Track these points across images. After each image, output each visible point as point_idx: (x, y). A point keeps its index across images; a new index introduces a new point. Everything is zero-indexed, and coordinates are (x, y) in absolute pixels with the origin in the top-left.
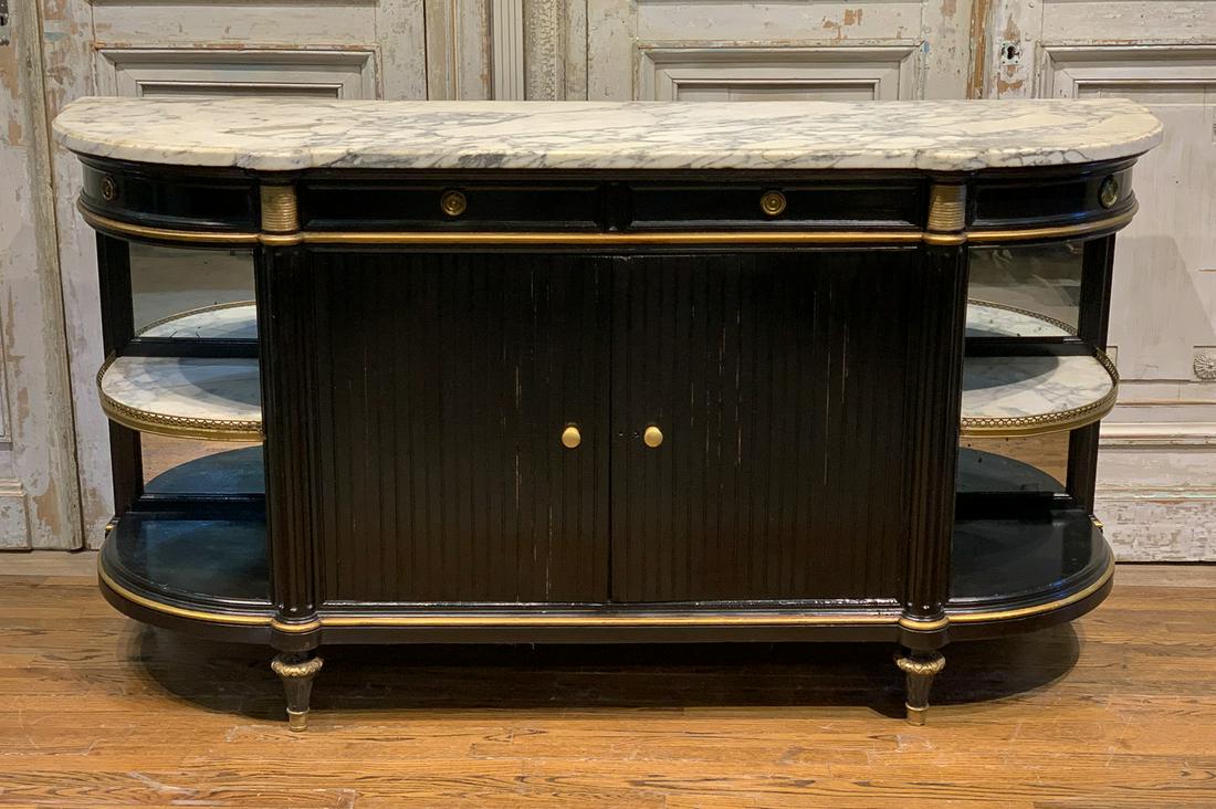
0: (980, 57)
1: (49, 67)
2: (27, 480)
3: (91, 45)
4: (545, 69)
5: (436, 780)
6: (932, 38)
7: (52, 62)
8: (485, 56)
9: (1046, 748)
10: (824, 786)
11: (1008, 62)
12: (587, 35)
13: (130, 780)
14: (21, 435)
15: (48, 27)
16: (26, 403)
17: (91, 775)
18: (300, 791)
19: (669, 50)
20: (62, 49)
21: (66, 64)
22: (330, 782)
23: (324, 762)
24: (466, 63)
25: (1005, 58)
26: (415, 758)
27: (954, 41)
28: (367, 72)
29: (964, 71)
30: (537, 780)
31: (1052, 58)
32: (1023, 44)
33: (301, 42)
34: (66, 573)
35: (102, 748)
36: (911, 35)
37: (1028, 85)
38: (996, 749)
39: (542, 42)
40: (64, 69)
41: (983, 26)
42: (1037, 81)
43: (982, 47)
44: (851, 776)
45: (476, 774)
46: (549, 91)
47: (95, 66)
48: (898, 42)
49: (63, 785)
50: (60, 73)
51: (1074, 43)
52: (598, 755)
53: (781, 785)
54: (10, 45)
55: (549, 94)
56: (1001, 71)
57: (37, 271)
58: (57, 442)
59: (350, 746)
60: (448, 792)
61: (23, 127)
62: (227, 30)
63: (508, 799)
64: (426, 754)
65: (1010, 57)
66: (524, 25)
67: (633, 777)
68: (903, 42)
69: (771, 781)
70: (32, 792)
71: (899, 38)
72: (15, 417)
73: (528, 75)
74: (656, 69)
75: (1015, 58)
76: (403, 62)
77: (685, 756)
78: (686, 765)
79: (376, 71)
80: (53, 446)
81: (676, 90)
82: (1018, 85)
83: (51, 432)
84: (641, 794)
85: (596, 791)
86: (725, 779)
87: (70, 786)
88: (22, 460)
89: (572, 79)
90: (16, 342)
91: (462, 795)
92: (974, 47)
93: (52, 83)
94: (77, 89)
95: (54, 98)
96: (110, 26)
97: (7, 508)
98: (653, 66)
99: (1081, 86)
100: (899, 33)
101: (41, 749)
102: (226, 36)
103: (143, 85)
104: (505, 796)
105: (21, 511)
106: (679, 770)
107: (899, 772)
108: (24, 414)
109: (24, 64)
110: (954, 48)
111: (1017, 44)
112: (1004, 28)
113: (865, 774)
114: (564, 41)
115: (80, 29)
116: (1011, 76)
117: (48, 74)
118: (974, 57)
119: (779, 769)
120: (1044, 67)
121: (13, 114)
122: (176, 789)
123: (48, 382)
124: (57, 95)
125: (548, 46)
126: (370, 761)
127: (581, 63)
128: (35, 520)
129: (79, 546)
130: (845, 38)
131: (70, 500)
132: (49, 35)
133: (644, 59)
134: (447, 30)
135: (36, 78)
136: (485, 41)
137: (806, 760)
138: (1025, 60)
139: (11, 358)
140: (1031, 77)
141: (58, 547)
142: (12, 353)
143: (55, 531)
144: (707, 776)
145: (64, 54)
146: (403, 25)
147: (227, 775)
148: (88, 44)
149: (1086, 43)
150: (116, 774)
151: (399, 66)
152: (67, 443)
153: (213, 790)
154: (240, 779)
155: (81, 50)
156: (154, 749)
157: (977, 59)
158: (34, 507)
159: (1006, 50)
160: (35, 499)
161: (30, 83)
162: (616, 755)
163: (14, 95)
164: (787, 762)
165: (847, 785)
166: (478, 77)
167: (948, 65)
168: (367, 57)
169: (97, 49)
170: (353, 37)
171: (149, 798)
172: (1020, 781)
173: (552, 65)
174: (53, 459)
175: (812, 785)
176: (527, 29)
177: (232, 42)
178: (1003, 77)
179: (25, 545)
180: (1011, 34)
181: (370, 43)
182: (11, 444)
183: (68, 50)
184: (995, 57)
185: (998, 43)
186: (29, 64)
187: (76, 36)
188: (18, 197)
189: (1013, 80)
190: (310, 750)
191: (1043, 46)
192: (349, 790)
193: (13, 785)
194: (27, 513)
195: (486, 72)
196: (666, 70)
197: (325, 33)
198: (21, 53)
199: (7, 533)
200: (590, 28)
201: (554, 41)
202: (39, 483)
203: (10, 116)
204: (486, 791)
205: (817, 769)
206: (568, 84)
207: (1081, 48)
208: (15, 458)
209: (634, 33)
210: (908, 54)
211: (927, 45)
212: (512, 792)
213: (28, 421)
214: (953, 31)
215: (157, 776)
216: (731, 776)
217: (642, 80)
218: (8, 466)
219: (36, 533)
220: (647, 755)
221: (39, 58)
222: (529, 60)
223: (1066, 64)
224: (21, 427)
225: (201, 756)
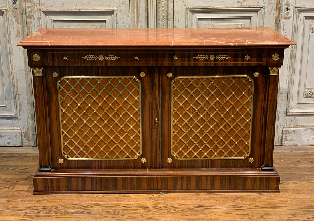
0: (279, 10)
1: (27, 15)
2: (21, 127)
3: (39, 9)
4: (162, 14)
5: (142, 207)
6: (266, 5)
7: (28, 14)
8: (146, 11)
9: (303, 196)
10: (247, 207)
11: (287, 12)
12: (174, 5)
13: (59, 209)
14: (20, 115)
15: (27, 4)
16: (21, 107)
17: (48, 207)
18: (106, 210)
19: (196, 9)
20: (31, 11)
21: (32, 14)
22: (114, 208)
23: (111, 202)
24: (141, 13)
25: (286, 10)
26: (135, 201)
27: (272, 6)
28: (114, 16)
29: (275, 14)
30: (169, 207)
31: (298, 11)
32: (291, 7)
33: (96, 8)
34: (33, 152)
35: (50, 200)
36: (261, 5)
37: (292, 18)
38: (290, 196)
39: (162, 7)
40: (32, 16)
41: (280, 2)
42: (294, 17)
43: (280, 8)
44: (253, 204)
45: (152, 205)
46: (163, 20)
47: (40, 15)
48: (257, 6)
49: (41, 210)
50: (31, 17)
51: (304, 7)
52: (184, 200)
53: (235, 207)
54: (17, 9)
55: (163, 22)
56: (285, 14)
57: (25, 71)
58: (30, 117)
59: (117, 198)
60: (146, 210)
61: (21, 32)
62: (76, 5)
63: (162, 212)
64: (138, 200)
65: (287, 10)
66: (157, 3)
67: (195, 206)
68: (259, 6)
69: (232, 206)
70: (33, 212)
71: (258, 5)
72: (18, 110)
73: (158, 16)
74: (192, 14)
75: (289, 11)
76: (124, 13)
77: (207, 200)
78: (208, 202)
79: (116, 16)
80: (29, 118)
81: (197, 20)
82: (289, 18)
83: (28, 114)
84: (198, 210)
85: (185, 209)
86: (219, 206)
87: (43, 210)
88: (20, 122)
89: (169, 17)
90: (18, 90)
91: (150, 211)
92: (278, 8)
93: (28, 20)
94: (35, 21)
95: (29, 23)
96: (44, 4)
97: (16, 135)
98: (191, 14)
99: (306, 18)
100: (258, 4)
101: (34, 200)
102: (76, 6)
103: (53, 20)
104: (161, 211)
105: (20, 136)
106: (206, 203)
107: (266, 203)
108: (21, 109)
109: (21, 15)
110: (272, 8)
111: (289, 7)
112: (285, 2)
113: (257, 204)
114: (167, 7)
115: (36, 5)
116: (287, 15)
117: (27, 17)
118: (278, 10)
119: (234, 203)
120: (296, 13)
121: (18, 28)
122: (72, 211)
123: (27, 101)
124: (30, 23)
125: (163, 8)
126: (123, 202)
127: (172, 13)
128: (24, 138)
129: (35, 145)
130: (243, 5)
131: (33, 132)
132: (28, 6)
133: (189, 12)
134: (136, 4)
135: (24, 18)
136: (146, 7)
137: (240, 200)
138: (291, 11)
139: (17, 95)
140: (293, 16)
141: (30, 145)
142: (17, 93)
143: (29, 141)
144: (215, 205)
145: (32, 12)
146: (124, 3)
147: (85, 206)
148: (38, 9)
149: (307, 7)
150: (55, 207)
151: (123, 14)
152: (32, 117)
153: (82, 211)
154: (89, 207)
155: (36, 11)
156: (64, 200)
157: (279, 11)
158: (23, 134)
159: (286, 8)
160: (23, 132)
161: (23, 20)
162: (189, 200)
163: (18, 23)
164: (235, 201)
165: (252, 207)
166: (144, 17)
167: (271, 12)
168: (114, 12)
169: (41, 10)
170: (110, 7)
171: (65, 213)
172: (298, 205)
173: (164, 14)
174: (28, 121)
175: (243, 207)
176: (158, 4)
177: (78, 8)
178: (285, 16)
179: (21, 145)
180: (287, 4)
181: (115, 8)
182: (17, 117)
183: (33, 11)
184: (283, 10)
185: (284, 7)
186: (22, 14)
187: (35, 7)
188: (19, 51)
189: (288, 17)
190: (106, 199)
191: (296, 8)
192: (119, 210)
193: (28, 210)
194: (21, 136)
195: (146, 16)
196: (195, 15)
197: (103, 5)
198: (20, 12)
199: (16, 142)
200: (174, 3)
201: (165, 7)
202: (24, 128)
203: (17, 29)
204: (156, 210)
205: (244, 203)
206: (168, 19)
207: (306, 8)
208: (18, 122)
209: (186, 5)
210: (260, 10)
211: (265, 7)
212: (163, 210)
213: (22, 112)
214: (272, 3)
215: (67, 207)
216: (221, 205)
217: (188, 17)
218: (16, 124)
219: (24, 142)
220: (197, 199)
221: (25, 13)
222: (158, 12)
223: (301, 12)
224: (20, 113)
225: (78, 201)
